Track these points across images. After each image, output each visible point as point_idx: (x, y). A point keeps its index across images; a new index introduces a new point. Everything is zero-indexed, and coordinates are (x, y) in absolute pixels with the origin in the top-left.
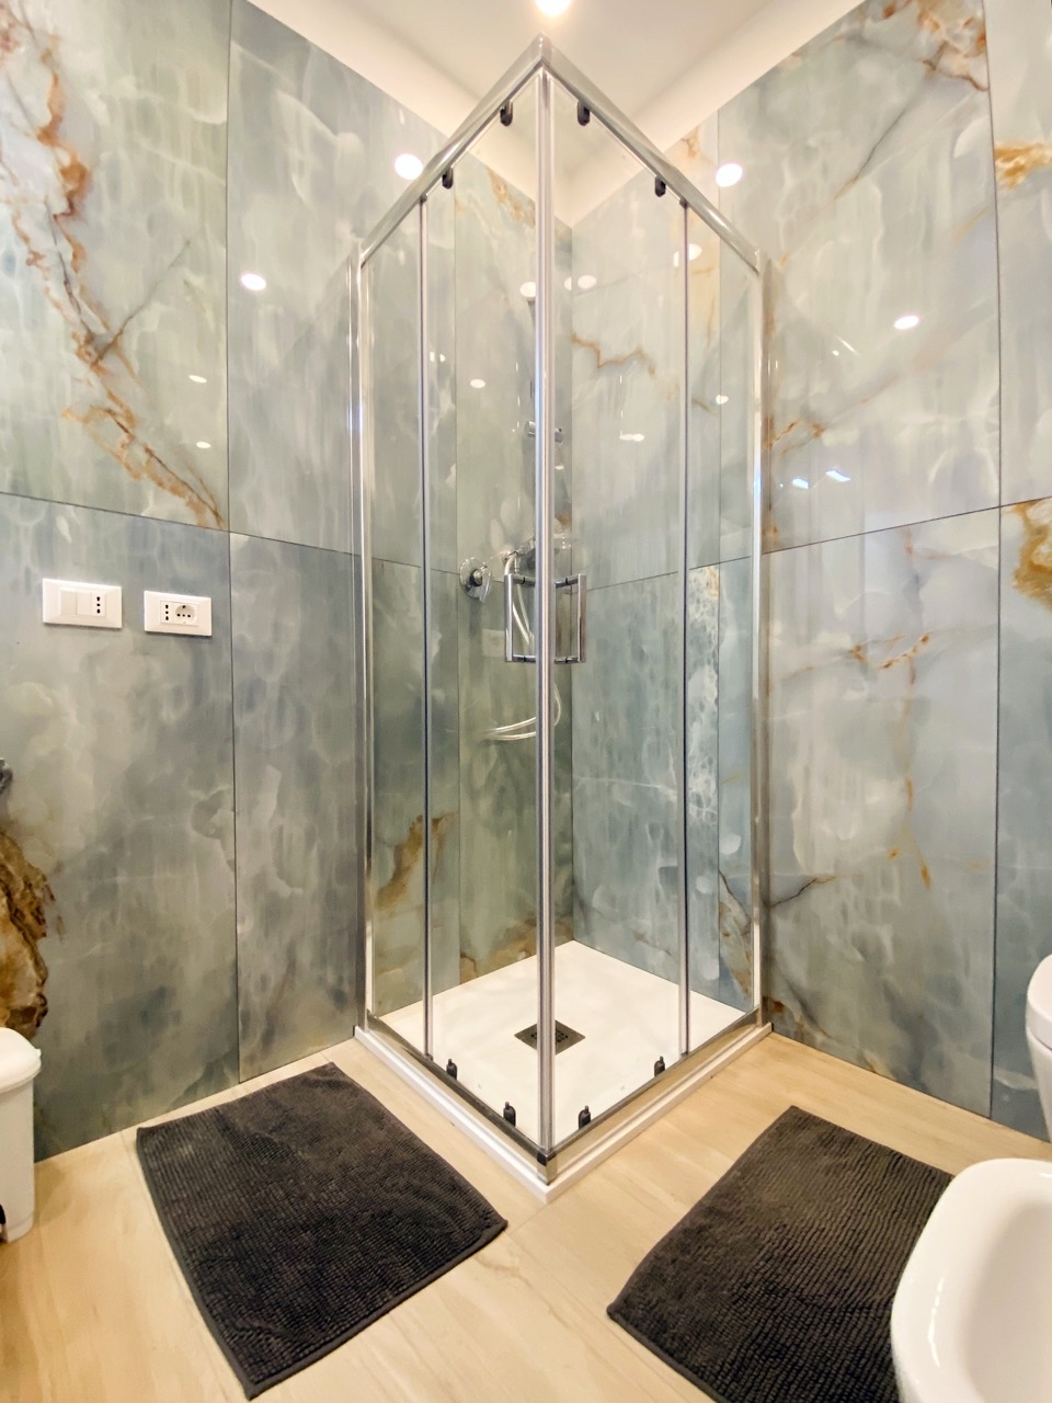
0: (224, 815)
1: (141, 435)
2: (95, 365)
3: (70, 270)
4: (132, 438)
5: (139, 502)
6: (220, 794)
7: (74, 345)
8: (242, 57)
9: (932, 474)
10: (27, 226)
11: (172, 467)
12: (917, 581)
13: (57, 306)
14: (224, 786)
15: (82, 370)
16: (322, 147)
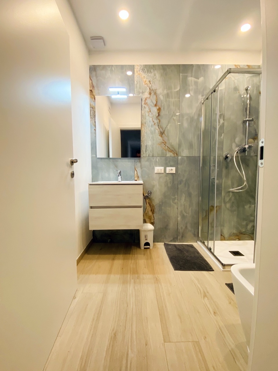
0: (176, 201)
1: (167, 145)
2: (161, 136)
3: (159, 124)
4: (166, 145)
5: (166, 155)
6: (176, 197)
7: (159, 134)
10: (153, 120)
11: (170, 148)
13: (157, 130)
15: (160, 138)
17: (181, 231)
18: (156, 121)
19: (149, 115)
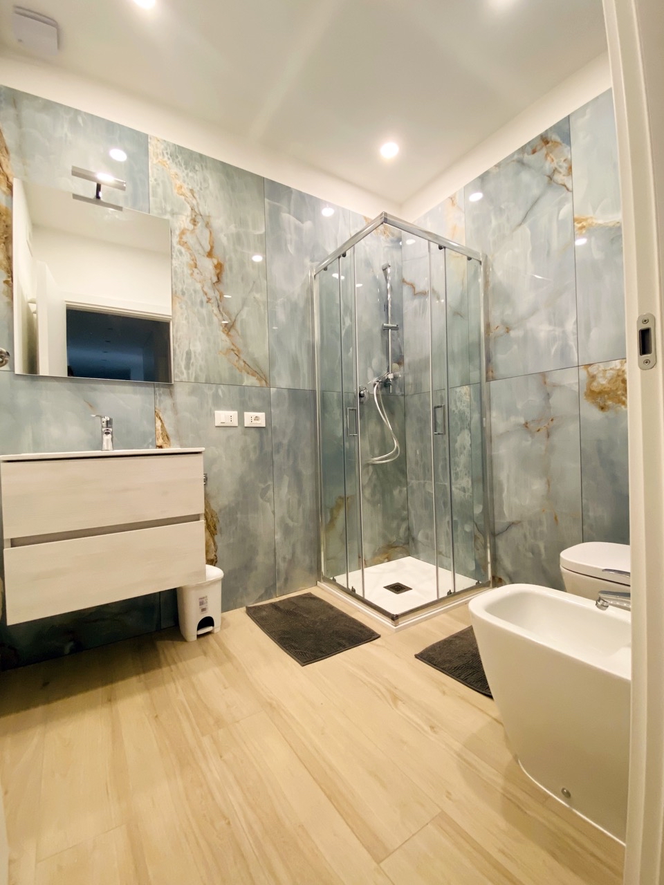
0: (270, 493)
1: (242, 357)
2: (228, 335)
3: (219, 302)
4: (239, 358)
5: (242, 381)
6: (269, 485)
7: (221, 328)
8: (269, 203)
9: (553, 351)
10: (206, 289)
11: (252, 367)
12: (548, 396)
13: (216, 315)
14: (270, 483)
15: (224, 336)
16: (298, 230)
17: (282, 566)
18: (211, 294)
19: (192, 274)
